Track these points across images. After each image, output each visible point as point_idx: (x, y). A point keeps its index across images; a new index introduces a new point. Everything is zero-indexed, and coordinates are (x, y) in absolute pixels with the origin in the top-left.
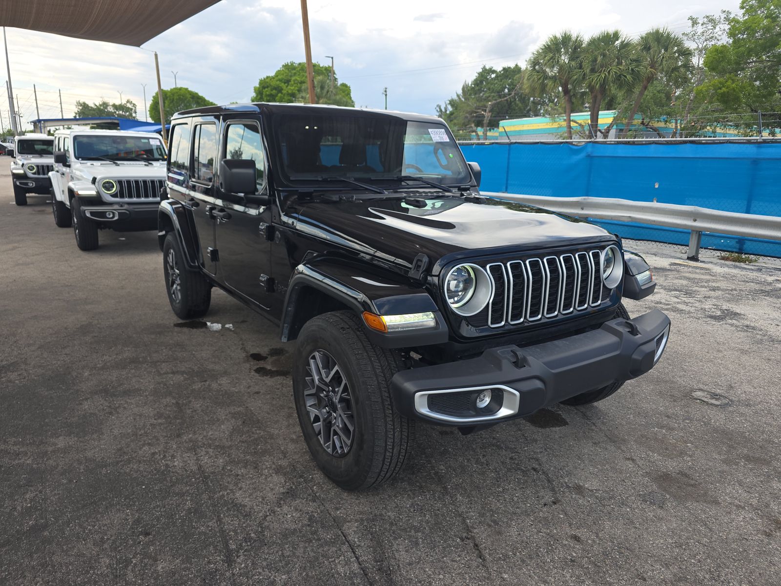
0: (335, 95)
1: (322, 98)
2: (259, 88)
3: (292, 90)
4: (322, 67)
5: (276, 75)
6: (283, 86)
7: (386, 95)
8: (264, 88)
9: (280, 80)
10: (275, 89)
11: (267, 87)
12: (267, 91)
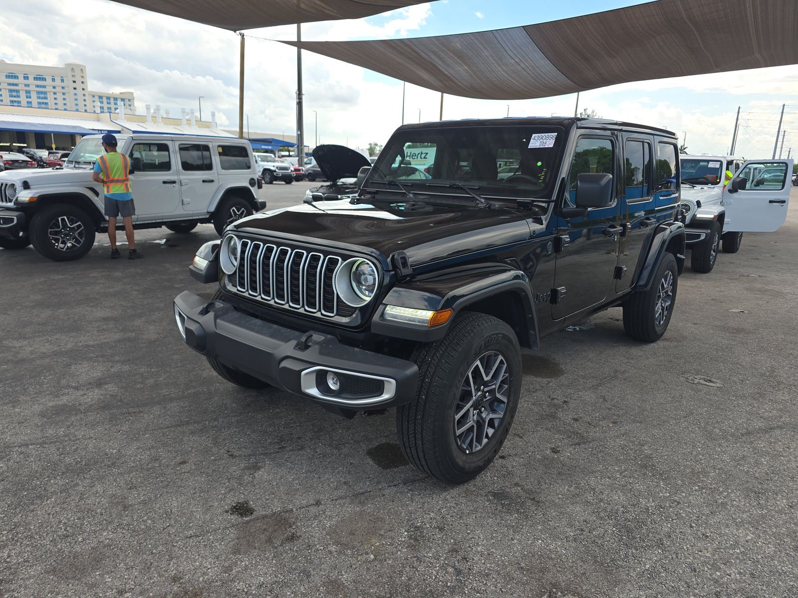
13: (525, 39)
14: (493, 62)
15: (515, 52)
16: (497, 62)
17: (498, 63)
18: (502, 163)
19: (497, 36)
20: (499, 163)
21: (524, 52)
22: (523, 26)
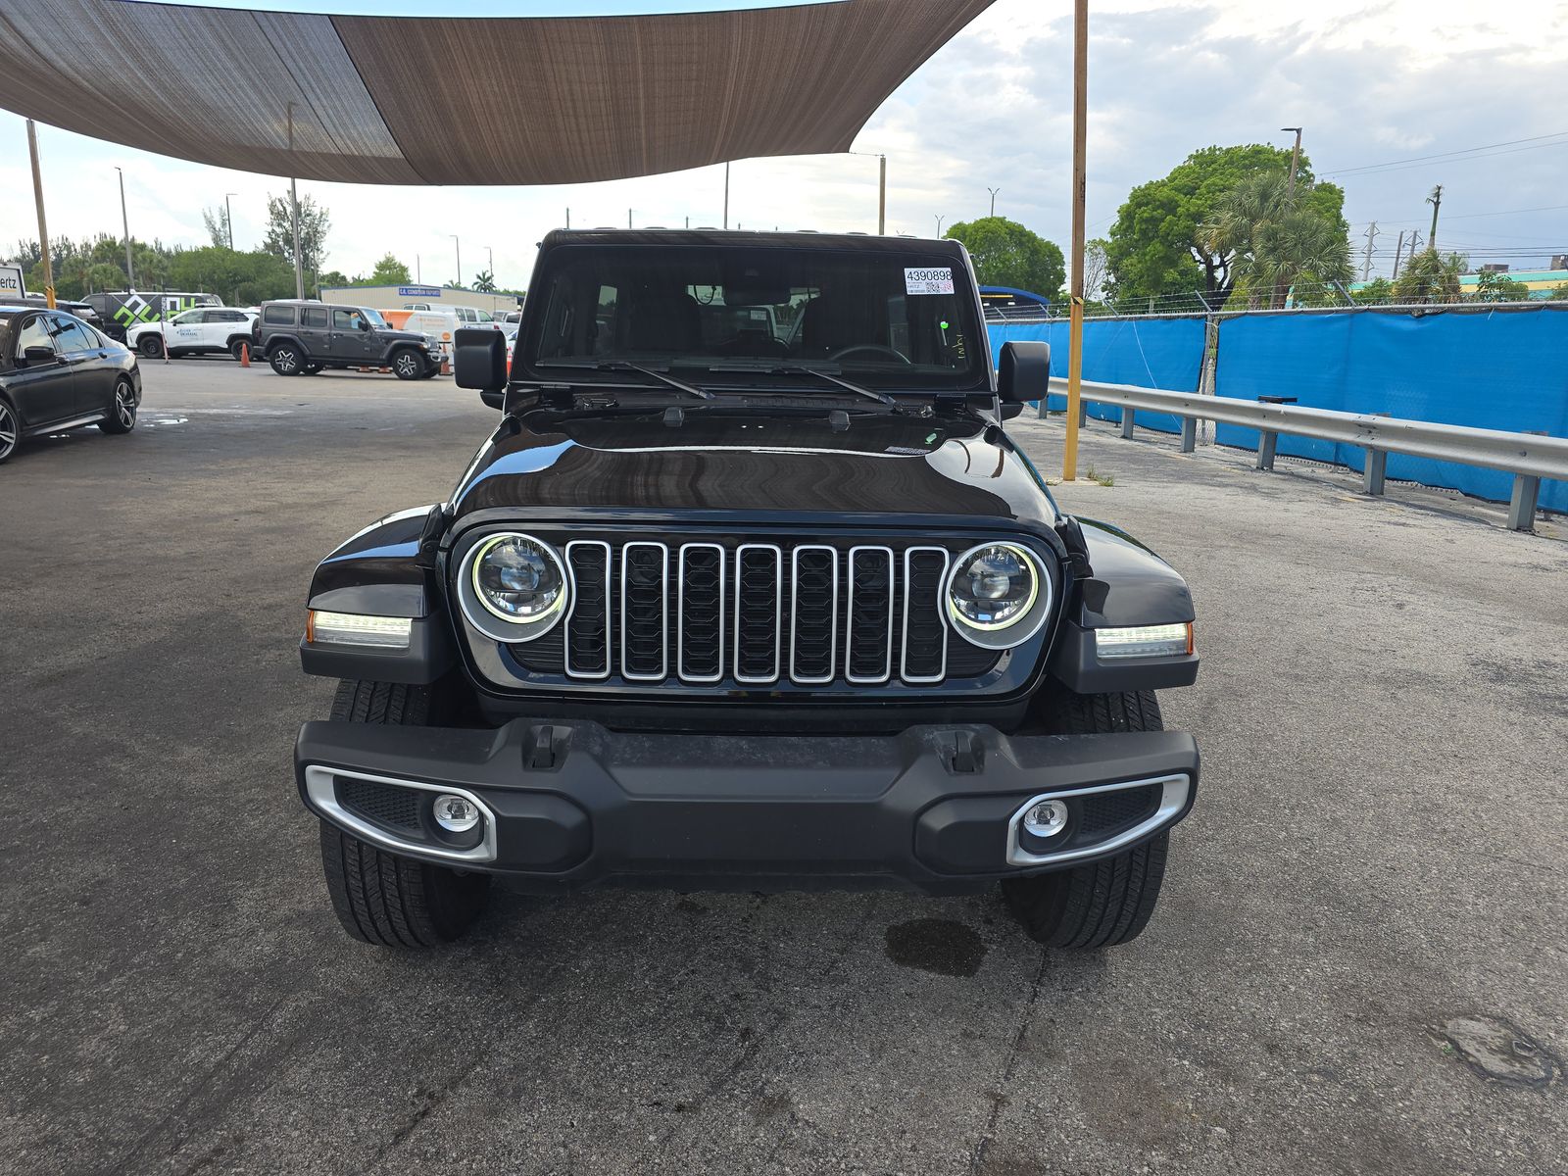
0: (1294, 210)
1: (1261, 218)
2: (1129, 206)
3: (1199, 206)
4: (1279, 154)
5: (1172, 179)
6: (1181, 199)
7: (1437, 204)
8: (1139, 205)
9: (1177, 190)
10: (1162, 205)
11: (1147, 204)
12: (1144, 211)
13: (330, 43)
14: (243, 82)
15: (301, 64)
16: (254, 84)
17: (254, 86)
18: (177, 300)
19: (264, 23)
20: (169, 300)
21: (323, 70)
22: (329, 16)
